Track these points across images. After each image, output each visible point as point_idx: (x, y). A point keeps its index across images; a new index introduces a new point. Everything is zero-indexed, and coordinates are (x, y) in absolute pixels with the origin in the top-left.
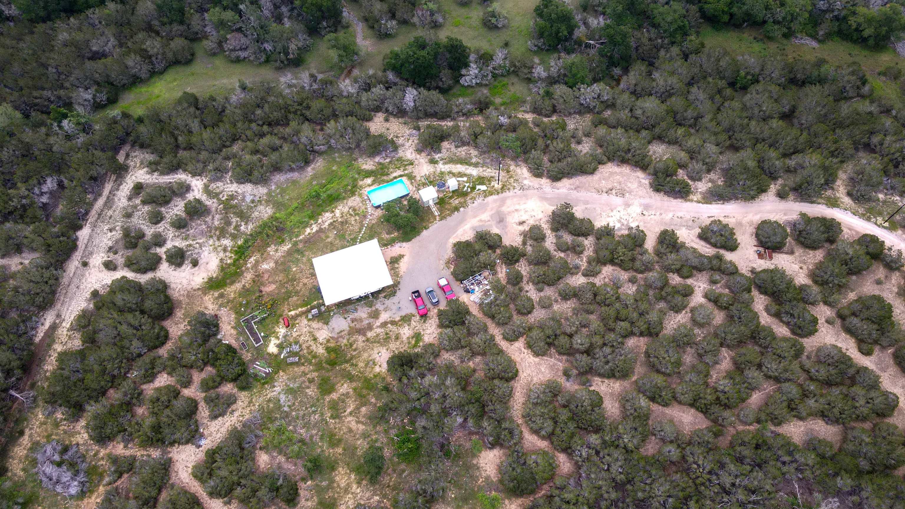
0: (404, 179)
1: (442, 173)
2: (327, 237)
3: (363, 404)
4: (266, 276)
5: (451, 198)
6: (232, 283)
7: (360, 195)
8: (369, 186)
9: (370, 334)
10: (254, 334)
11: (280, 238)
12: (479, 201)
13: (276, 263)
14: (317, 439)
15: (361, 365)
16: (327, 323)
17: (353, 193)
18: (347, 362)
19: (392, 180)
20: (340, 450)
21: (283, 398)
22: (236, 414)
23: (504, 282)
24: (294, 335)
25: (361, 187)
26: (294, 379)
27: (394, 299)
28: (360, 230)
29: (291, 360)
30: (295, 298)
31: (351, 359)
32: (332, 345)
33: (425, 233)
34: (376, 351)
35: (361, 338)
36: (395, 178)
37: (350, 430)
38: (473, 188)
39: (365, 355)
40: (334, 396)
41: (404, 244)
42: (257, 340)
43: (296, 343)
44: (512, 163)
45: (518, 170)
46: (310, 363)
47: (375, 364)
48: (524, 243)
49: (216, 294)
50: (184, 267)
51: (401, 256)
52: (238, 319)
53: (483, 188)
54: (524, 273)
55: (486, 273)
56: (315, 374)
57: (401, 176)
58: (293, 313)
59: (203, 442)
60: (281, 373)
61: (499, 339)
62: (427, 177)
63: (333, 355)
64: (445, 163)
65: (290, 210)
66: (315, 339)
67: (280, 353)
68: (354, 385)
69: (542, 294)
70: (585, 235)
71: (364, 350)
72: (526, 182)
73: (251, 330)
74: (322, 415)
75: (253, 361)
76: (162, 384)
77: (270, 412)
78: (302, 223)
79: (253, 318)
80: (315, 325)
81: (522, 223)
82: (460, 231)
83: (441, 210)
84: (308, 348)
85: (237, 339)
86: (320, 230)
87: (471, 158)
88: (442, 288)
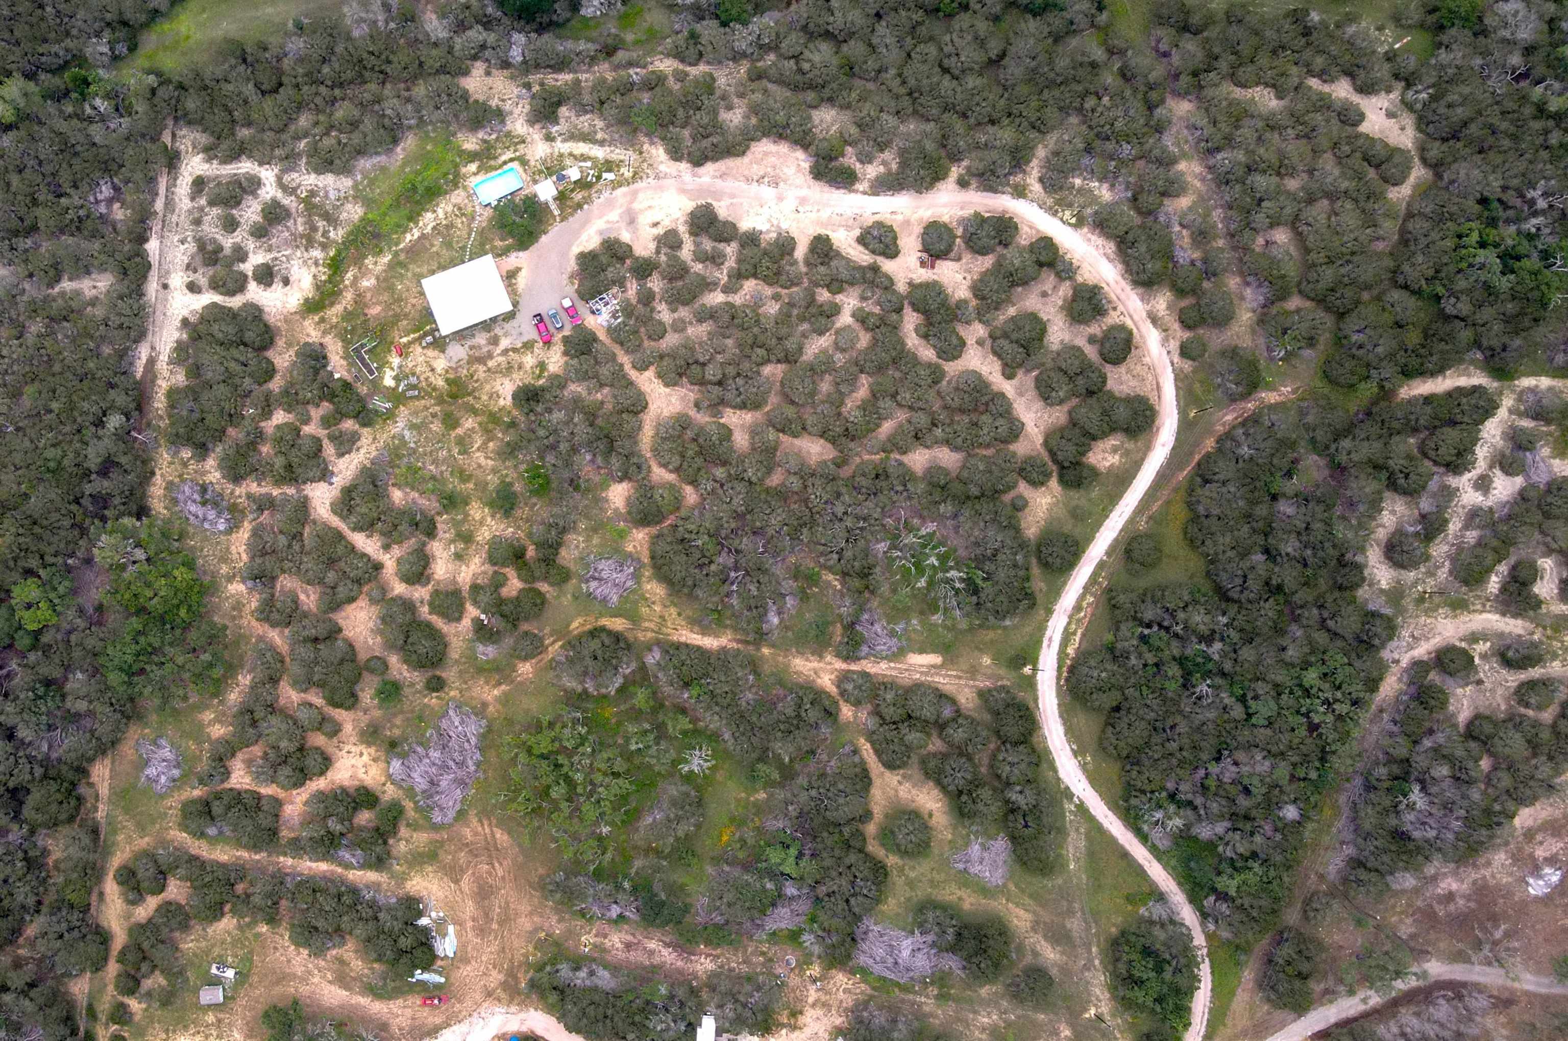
0: (515, 165)
1: (561, 155)
2: (432, 245)
3: (490, 440)
4: (369, 295)
5: (572, 191)
6: (332, 304)
7: (465, 188)
8: (475, 174)
9: (491, 364)
10: (366, 366)
11: (377, 246)
12: (606, 195)
13: (378, 278)
14: (447, 475)
15: (485, 397)
16: (443, 352)
17: (456, 186)
18: (469, 394)
19: (501, 166)
20: (471, 486)
21: (407, 434)
22: (363, 451)
23: (634, 302)
24: (410, 365)
25: (465, 178)
26: (416, 413)
27: (514, 323)
28: (469, 235)
29: (410, 393)
30: (405, 322)
31: (474, 390)
32: (452, 376)
33: (544, 239)
34: (499, 382)
35: (482, 368)
36: (505, 163)
37: (480, 466)
38: (599, 178)
39: (487, 387)
40: (460, 431)
41: (521, 254)
42: (371, 372)
43: (413, 374)
44: (646, 139)
45: (654, 151)
46: (431, 397)
47: (498, 396)
48: (658, 252)
49: (316, 318)
50: (274, 286)
51: (518, 269)
52: (346, 348)
53: (610, 176)
54: (657, 290)
55: (615, 290)
56: (437, 408)
57: (511, 160)
58: (404, 340)
59: (334, 480)
60: (402, 408)
61: (627, 367)
62: (544, 162)
63: (454, 389)
64: (564, 141)
65: (383, 209)
66: (433, 370)
67: (398, 386)
68: (479, 419)
69: (676, 315)
70: (727, 241)
71: (487, 381)
72: (662, 168)
73: (362, 360)
74: (449, 451)
75: (371, 395)
76: (280, 421)
77: (397, 448)
78: (399, 226)
79: (362, 346)
80: (431, 353)
81: (656, 225)
82: (584, 237)
83: (561, 208)
84: (427, 379)
85: (349, 371)
86: (423, 237)
87: (595, 133)
88: (566, 310)
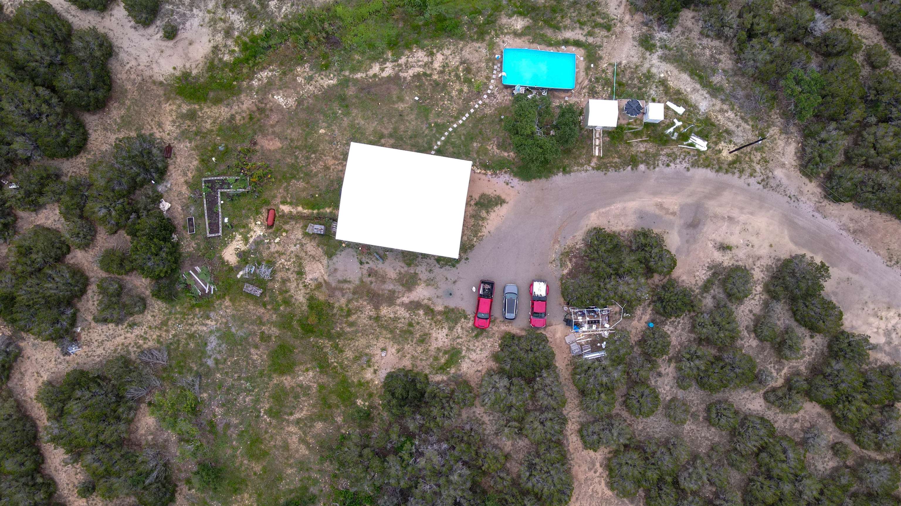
0: (580, 53)
1: (649, 76)
2: (401, 99)
3: (321, 417)
4: (274, 118)
5: (637, 134)
6: (217, 101)
7: (492, 46)
8: (516, 34)
9: (385, 311)
10: (213, 214)
11: (325, 56)
12: (679, 166)
13: (300, 102)
14: (233, 433)
15: (349, 354)
16: (330, 255)
17: (481, 35)
18: (330, 337)
19: (557, 44)
20: (258, 468)
21: (213, 342)
22: (137, 331)
23: (634, 339)
24: (274, 248)
25: (501, 31)
26: (241, 320)
27: (450, 273)
28: (461, 114)
29: (249, 288)
30: (301, 184)
31: (339, 335)
32: (321, 297)
33: (559, 179)
34: (381, 344)
35: (369, 310)
36: (566, 42)
37: (286, 447)
38: (684, 137)
39: (362, 342)
40: (287, 381)
41: (516, 182)
42: (214, 228)
43: (271, 263)
44: (779, 121)
45: (781, 143)
46: (276, 310)
47: (369, 364)
48: (706, 287)
49: (185, 108)
50: (152, 30)
51: (499, 201)
52: (200, 172)
53: (701, 145)
54: (674, 340)
55: (616, 308)
56: (275, 331)
57: (577, 44)
58: (286, 209)
59: (74, 349)
60: (227, 302)
61: (572, 427)
62: (620, 71)
63: (313, 319)
64: (664, 58)
65: (364, 11)
66: (300, 273)
67: (239, 268)
68: (324, 379)
69: (680, 394)
70: (813, 329)
71: (365, 333)
72: (779, 173)
73: (212, 203)
74: (257, 401)
75: (195, 260)
76: (49, 223)
77: (186, 355)
78: (372, 46)
79: (223, 183)
80: (311, 247)
81: (724, 248)
82: (616, 207)
83: (607, 149)
84: (284, 281)
85: (185, 207)
86: (395, 79)
87: (714, 71)
88: (535, 299)
